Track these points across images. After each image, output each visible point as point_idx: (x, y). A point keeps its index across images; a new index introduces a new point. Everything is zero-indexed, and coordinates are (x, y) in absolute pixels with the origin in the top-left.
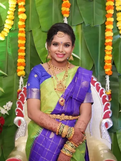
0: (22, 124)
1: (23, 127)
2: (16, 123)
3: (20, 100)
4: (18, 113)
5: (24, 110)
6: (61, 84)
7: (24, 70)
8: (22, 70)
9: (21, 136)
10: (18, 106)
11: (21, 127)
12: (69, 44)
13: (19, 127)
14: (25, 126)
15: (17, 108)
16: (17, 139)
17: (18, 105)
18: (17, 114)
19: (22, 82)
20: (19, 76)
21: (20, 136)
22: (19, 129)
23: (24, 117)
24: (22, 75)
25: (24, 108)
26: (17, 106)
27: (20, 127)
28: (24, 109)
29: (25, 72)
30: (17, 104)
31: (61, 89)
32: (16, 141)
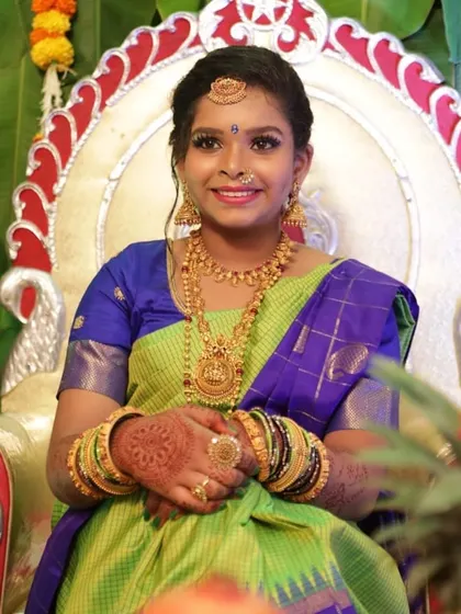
0: (40, 308)
1: (43, 321)
2: (7, 300)
3: (32, 178)
4: (19, 251)
5: (51, 235)
6: (219, 354)
7: (69, 35)
8: (54, 35)
9: (33, 368)
10: (24, 211)
11: (34, 324)
12: (275, 135)
13: (23, 320)
14: (55, 315)
15: (14, 224)
16: (14, 384)
17: (24, 205)
18: (13, 254)
19: (53, 98)
20: (41, 64)
21: (28, 367)
22: (26, 335)
23: (54, 269)
24: (56, 61)
25: (51, 222)
26: (19, 213)
27: (29, 325)
28: (51, 229)
29: (75, 47)
30: (17, 199)
31: (218, 382)
32: (6, 395)
